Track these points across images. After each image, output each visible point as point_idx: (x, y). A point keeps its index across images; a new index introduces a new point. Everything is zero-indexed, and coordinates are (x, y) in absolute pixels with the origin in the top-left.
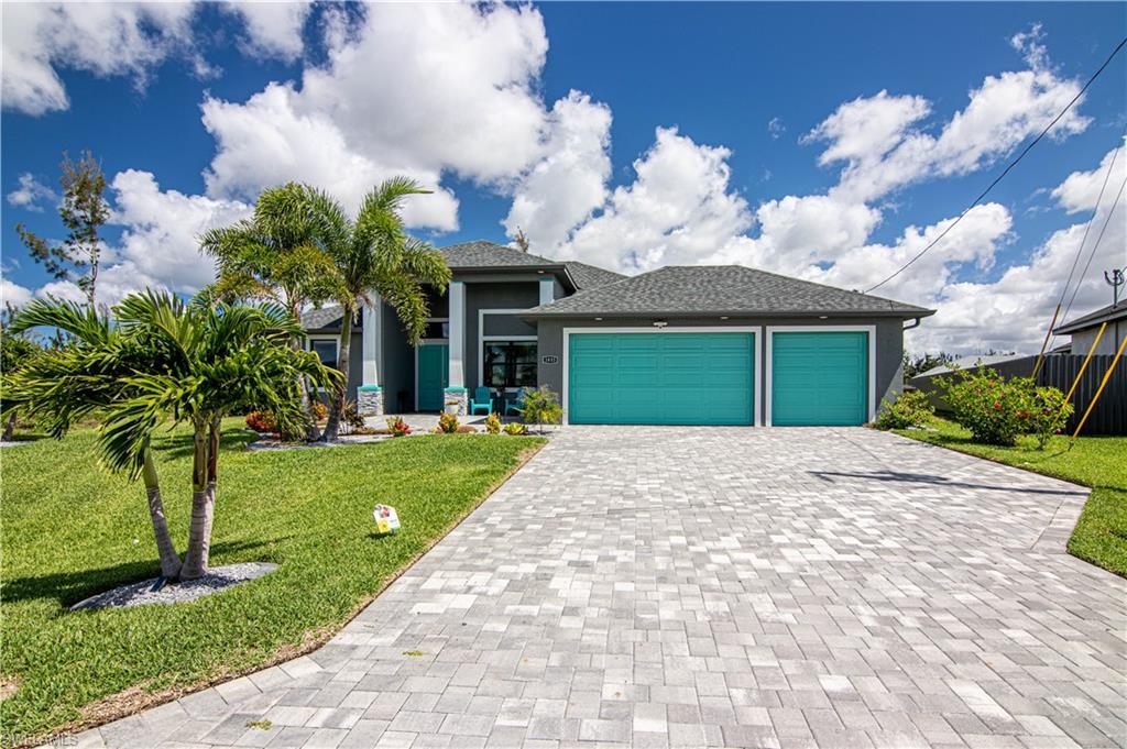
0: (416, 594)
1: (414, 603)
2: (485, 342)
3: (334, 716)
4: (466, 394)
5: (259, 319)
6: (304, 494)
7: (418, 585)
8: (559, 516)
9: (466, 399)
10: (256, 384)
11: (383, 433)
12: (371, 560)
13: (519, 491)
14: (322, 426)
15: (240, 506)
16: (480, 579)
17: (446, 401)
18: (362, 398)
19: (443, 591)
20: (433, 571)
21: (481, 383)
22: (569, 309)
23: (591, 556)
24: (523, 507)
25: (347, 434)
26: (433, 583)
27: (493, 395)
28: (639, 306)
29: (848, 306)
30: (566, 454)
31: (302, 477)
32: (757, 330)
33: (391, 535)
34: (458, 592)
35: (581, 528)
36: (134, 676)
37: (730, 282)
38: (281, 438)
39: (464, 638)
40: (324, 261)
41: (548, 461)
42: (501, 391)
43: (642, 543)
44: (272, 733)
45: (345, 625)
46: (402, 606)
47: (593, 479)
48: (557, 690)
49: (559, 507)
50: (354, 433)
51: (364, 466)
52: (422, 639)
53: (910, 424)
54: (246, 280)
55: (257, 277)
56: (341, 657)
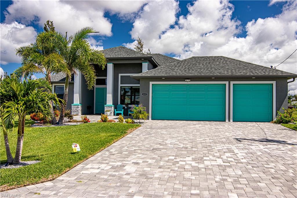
0: (83, 169)
1: (82, 171)
2: (121, 87)
3: (57, 193)
4: (113, 107)
5: (38, 83)
6: (51, 141)
7: (84, 167)
8: (135, 150)
9: (113, 109)
10: (38, 104)
11: (80, 122)
12: (70, 160)
13: (124, 142)
14: (58, 119)
15: (29, 145)
16: (103, 166)
17: (105, 110)
18: (73, 108)
19: (91, 168)
20: (89, 163)
21: (119, 103)
22: (152, 75)
23: (140, 161)
24: (124, 147)
25: (67, 122)
26: (89, 166)
27: (124, 108)
28: (180, 73)
29: (264, 73)
30: (146, 130)
31: (50, 136)
32: (227, 83)
33: (77, 153)
34: (95, 169)
35: (141, 153)
36: (5, 183)
37: (218, 63)
38: (43, 123)
39: (95, 179)
40: (60, 58)
41: (138, 133)
42: (127, 106)
43: (159, 158)
44: (40, 196)
45: (61, 175)
46: (78, 171)
47: (152, 139)
48: (117, 190)
49: (136, 147)
50: (69, 122)
51: (72, 133)
52: (83, 179)
53: (289, 121)
54: (32, 66)
55: (37, 65)
56: (59, 182)
